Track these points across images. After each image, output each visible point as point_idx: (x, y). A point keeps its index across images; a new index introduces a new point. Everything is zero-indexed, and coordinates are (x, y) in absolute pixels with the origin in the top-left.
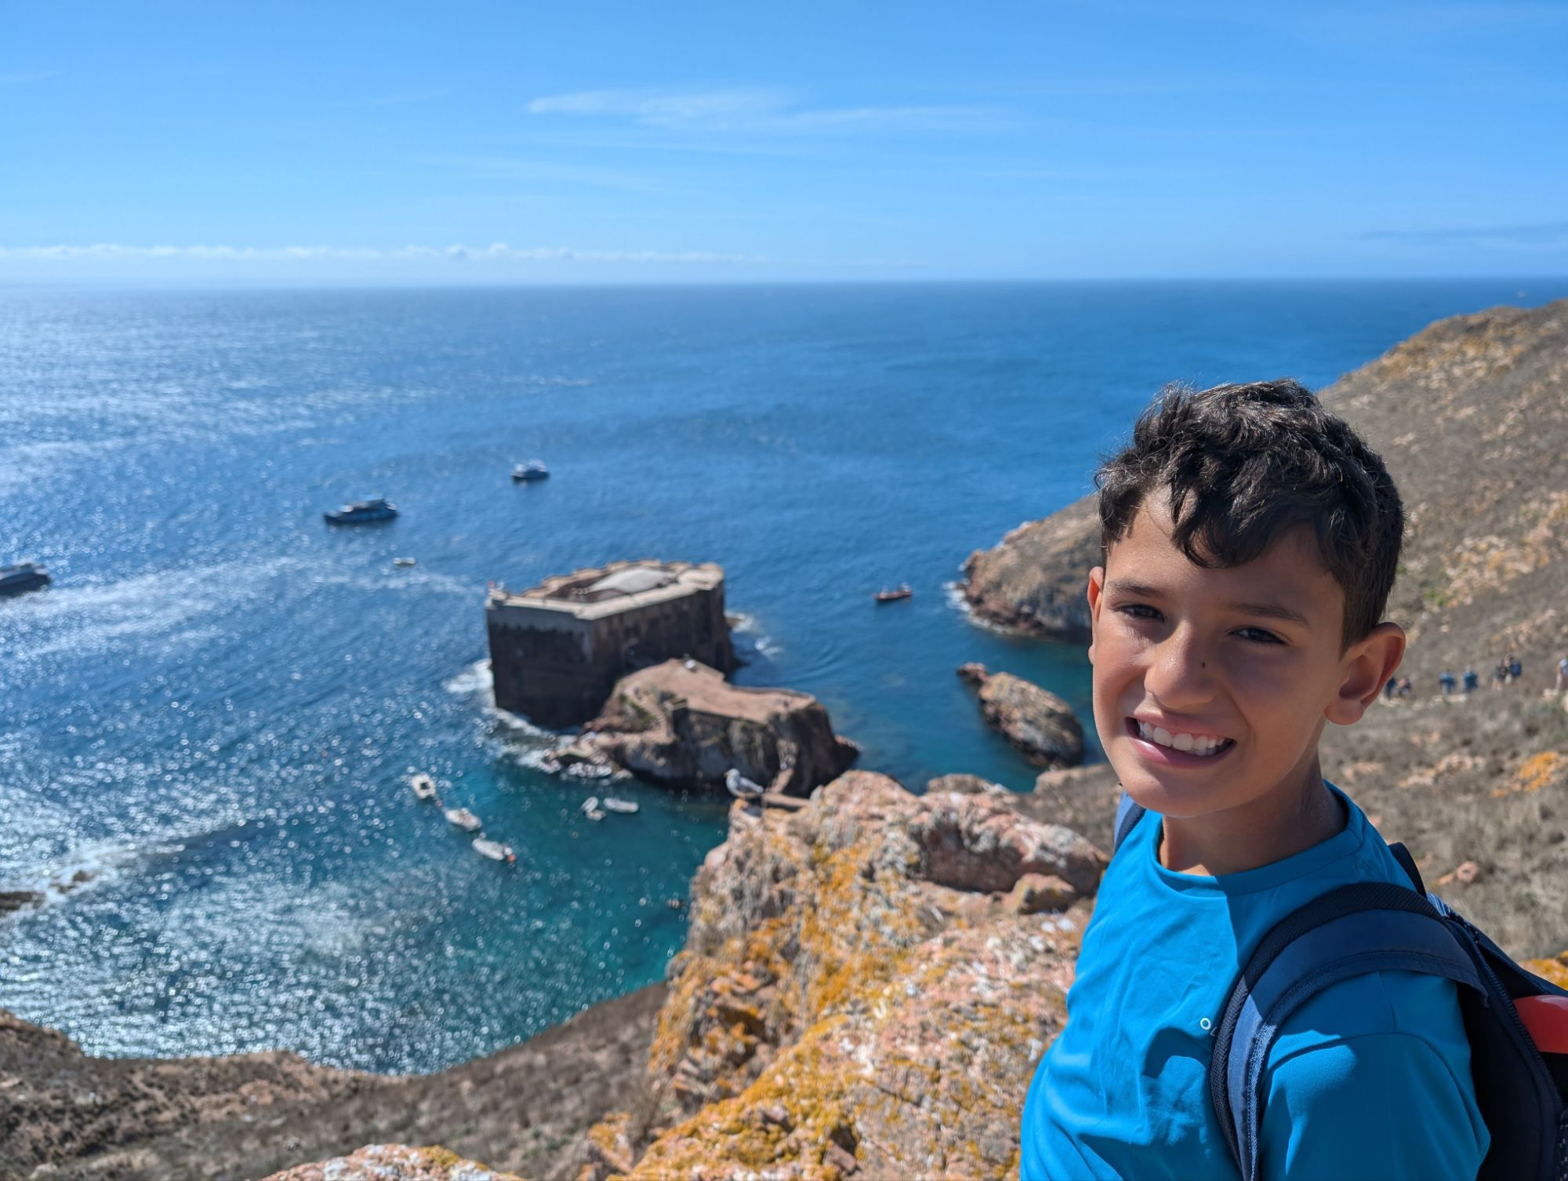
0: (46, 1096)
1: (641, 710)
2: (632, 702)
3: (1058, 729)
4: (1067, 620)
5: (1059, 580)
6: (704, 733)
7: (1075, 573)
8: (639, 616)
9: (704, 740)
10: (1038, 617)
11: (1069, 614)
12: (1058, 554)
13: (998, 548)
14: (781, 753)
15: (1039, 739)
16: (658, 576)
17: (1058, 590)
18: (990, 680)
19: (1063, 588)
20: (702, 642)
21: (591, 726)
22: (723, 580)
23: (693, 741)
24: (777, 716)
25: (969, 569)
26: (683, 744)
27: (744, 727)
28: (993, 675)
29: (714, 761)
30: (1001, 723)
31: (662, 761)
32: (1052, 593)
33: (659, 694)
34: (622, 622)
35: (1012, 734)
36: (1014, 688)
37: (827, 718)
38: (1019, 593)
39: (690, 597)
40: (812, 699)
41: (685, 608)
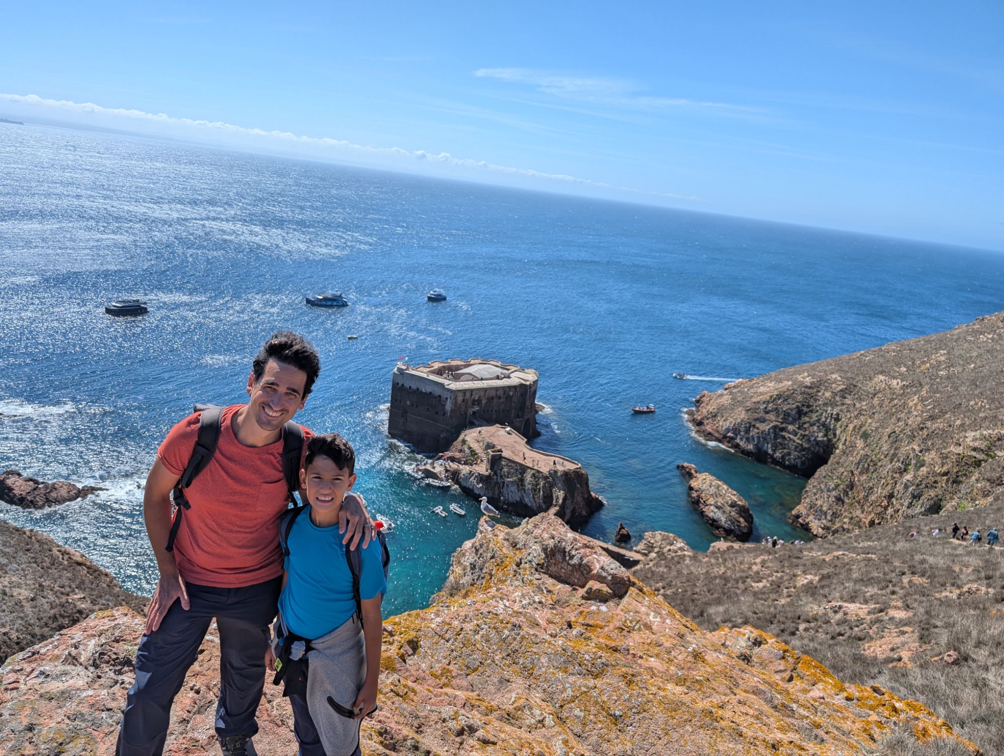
1: (474, 451)
2: (469, 445)
3: (737, 516)
4: (757, 446)
5: (756, 420)
6: (509, 473)
7: (767, 416)
8: (482, 393)
9: (508, 478)
10: (738, 441)
11: (758, 442)
12: (759, 402)
13: (720, 392)
14: (554, 495)
15: (723, 519)
16: (499, 371)
17: (754, 426)
18: (698, 475)
19: (758, 425)
20: (518, 416)
21: (442, 456)
22: (537, 380)
23: (501, 476)
24: (556, 472)
25: (698, 401)
26: (495, 477)
27: (534, 475)
28: (700, 473)
29: (512, 492)
30: (701, 505)
31: (481, 485)
32: (750, 427)
33: (485, 444)
34: (471, 395)
35: (706, 513)
36: (714, 484)
37: (588, 480)
38: (728, 423)
39: (515, 387)
40: (580, 465)
41: (511, 393)
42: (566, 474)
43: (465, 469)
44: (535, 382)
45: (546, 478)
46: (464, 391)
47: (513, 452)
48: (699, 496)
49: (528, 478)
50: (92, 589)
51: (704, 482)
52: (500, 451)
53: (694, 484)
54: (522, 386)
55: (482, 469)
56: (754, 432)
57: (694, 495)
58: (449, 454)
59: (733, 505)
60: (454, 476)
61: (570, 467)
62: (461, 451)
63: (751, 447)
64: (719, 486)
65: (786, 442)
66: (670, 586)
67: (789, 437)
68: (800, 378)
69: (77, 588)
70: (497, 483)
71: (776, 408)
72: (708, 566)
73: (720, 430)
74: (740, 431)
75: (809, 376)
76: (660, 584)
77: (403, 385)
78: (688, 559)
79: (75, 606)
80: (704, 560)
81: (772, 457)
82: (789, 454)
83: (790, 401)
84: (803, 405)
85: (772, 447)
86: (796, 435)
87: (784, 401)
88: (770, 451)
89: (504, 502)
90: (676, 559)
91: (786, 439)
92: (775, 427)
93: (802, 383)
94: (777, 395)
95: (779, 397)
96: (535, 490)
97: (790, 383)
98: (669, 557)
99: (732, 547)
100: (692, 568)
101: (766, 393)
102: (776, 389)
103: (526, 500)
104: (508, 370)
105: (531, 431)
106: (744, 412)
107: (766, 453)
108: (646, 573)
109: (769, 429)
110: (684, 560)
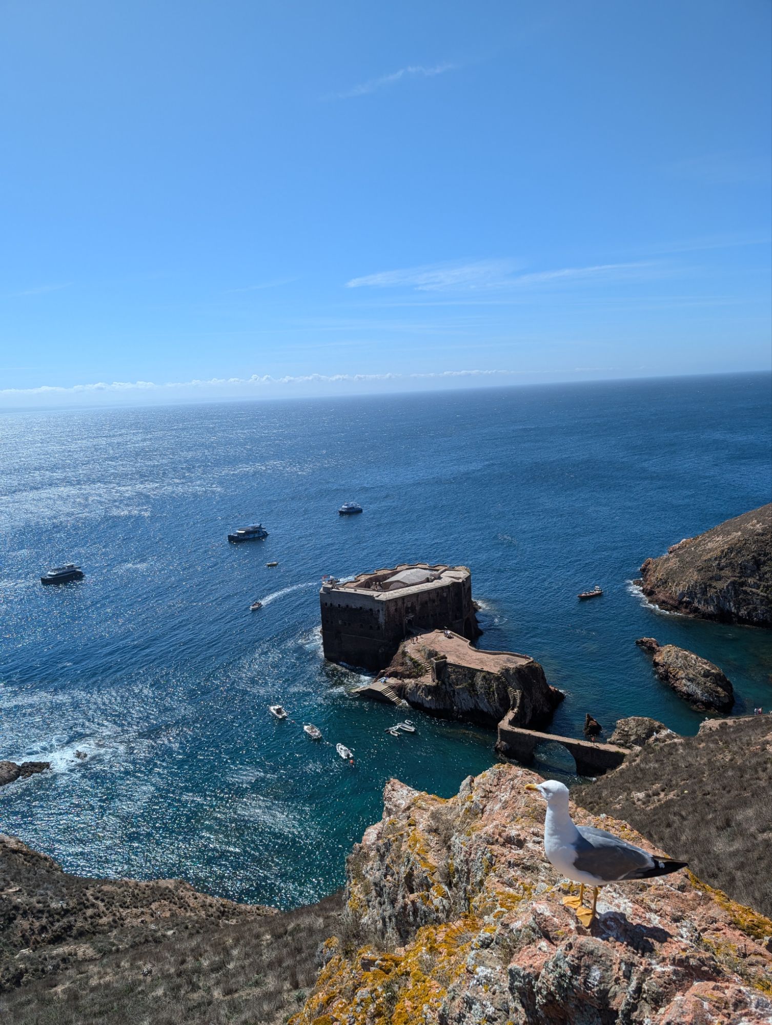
0: (34, 900)
1: (416, 662)
2: (410, 657)
3: (713, 686)
4: (717, 607)
5: (711, 578)
6: (457, 680)
7: (723, 573)
8: (414, 599)
9: (457, 685)
10: (696, 604)
11: (719, 603)
12: (710, 560)
13: (665, 556)
14: (510, 696)
15: (699, 692)
16: (427, 573)
17: (710, 585)
18: (661, 649)
19: (714, 584)
20: (456, 618)
21: (384, 672)
22: (469, 576)
23: (450, 685)
24: (507, 670)
25: (644, 570)
26: (444, 687)
27: (484, 677)
28: (662, 646)
29: (464, 699)
30: (670, 680)
31: (430, 698)
32: (706, 588)
33: (427, 652)
34: (403, 603)
35: (679, 689)
36: (680, 655)
37: (543, 673)
38: (681, 587)
39: (448, 587)
40: (532, 659)
41: (445, 595)
42: (519, 671)
43: (410, 682)
44: (468, 578)
45: (498, 679)
46: (395, 600)
47: (458, 657)
48: (667, 671)
49: (479, 681)
50: (29, 879)
51: (667, 654)
52: (444, 657)
53: (658, 658)
54: (454, 585)
55: (428, 680)
56: (711, 593)
57: (661, 670)
58: (391, 669)
59: (707, 674)
60: (400, 691)
61: (523, 662)
62: (402, 664)
63: (711, 609)
64: (686, 657)
65: (749, 597)
66: (671, 786)
67: (751, 591)
68: (749, 526)
69: (12, 880)
70: (447, 692)
71: (731, 563)
72: (708, 754)
73: (674, 596)
74: (696, 594)
75: (758, 522)
76: (657, 786)
77: (331, 604)
78: (680, 747)
79: (10, 902)
80: (701, 746)
81: (737, 615)
82: (755, 609)
83: (744, 552)
84: (760, 555)
85: (735, 605)
86: (758, 588)
87: (737, 554)
88: (733, 610)
89: (458, 712)
90: (666, 750)
91: (749, 594)
92: (733, 583)
93: (753, 531)
94: (728, 549)
95: (731, 550)
96: (488, 693)
97: (740, 533)
98: (657, 748)
99: (726, 724)
100: (690, 759)
101: (716, 549)
102: (726, 542)
103: (481, 705)
104: (438, 570)
105: (473, 630)
106: (695, 573)
107: (729, 612)
108: (635, 773)
109: (727, 587)
110: (677, 750)
